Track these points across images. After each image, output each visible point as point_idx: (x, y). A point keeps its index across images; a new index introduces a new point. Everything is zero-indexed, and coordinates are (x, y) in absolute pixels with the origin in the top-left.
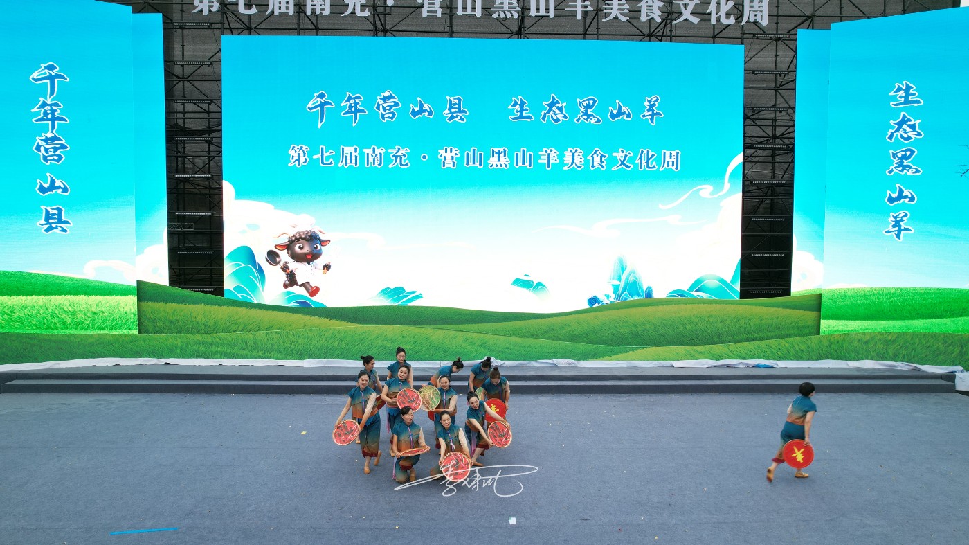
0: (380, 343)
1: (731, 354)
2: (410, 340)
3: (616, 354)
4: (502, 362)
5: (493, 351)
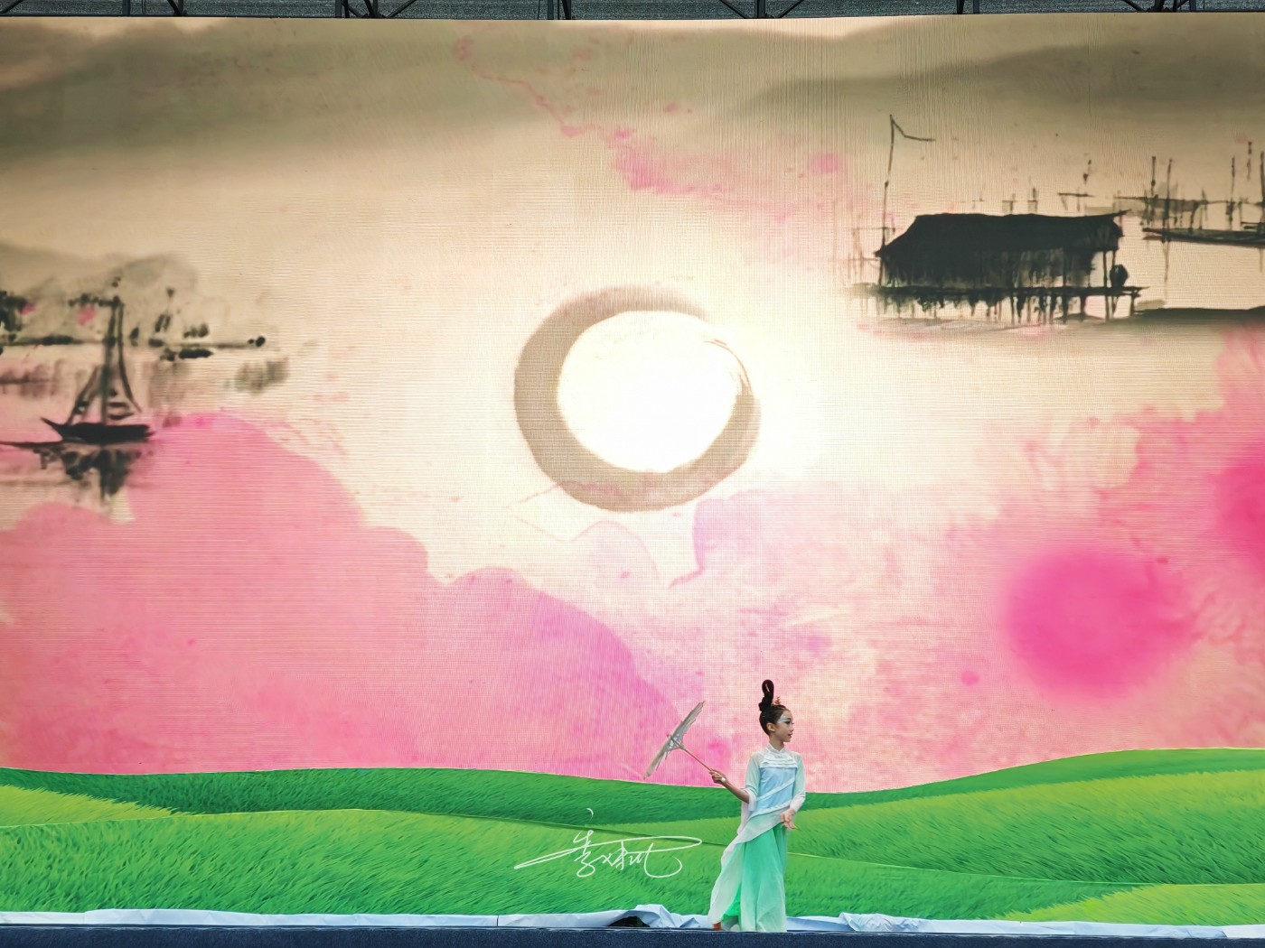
0: (319, 866)
2: (409, 856)
3: (1044, 905)
4: (687, 918)
5: (662, 890)
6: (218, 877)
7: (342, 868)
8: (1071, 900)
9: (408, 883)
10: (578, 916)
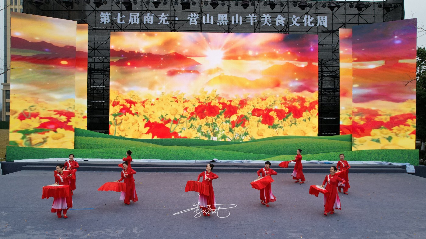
0: (171, 153)
1: (314, 158)
2: (183, 152)
3: (267, 158)
4: (221, 161)
5: (217, 156)
6: (158, 155)
7: (175, 153)
8: (271, 157)
9: (183, 155)
10: (206, 160)
